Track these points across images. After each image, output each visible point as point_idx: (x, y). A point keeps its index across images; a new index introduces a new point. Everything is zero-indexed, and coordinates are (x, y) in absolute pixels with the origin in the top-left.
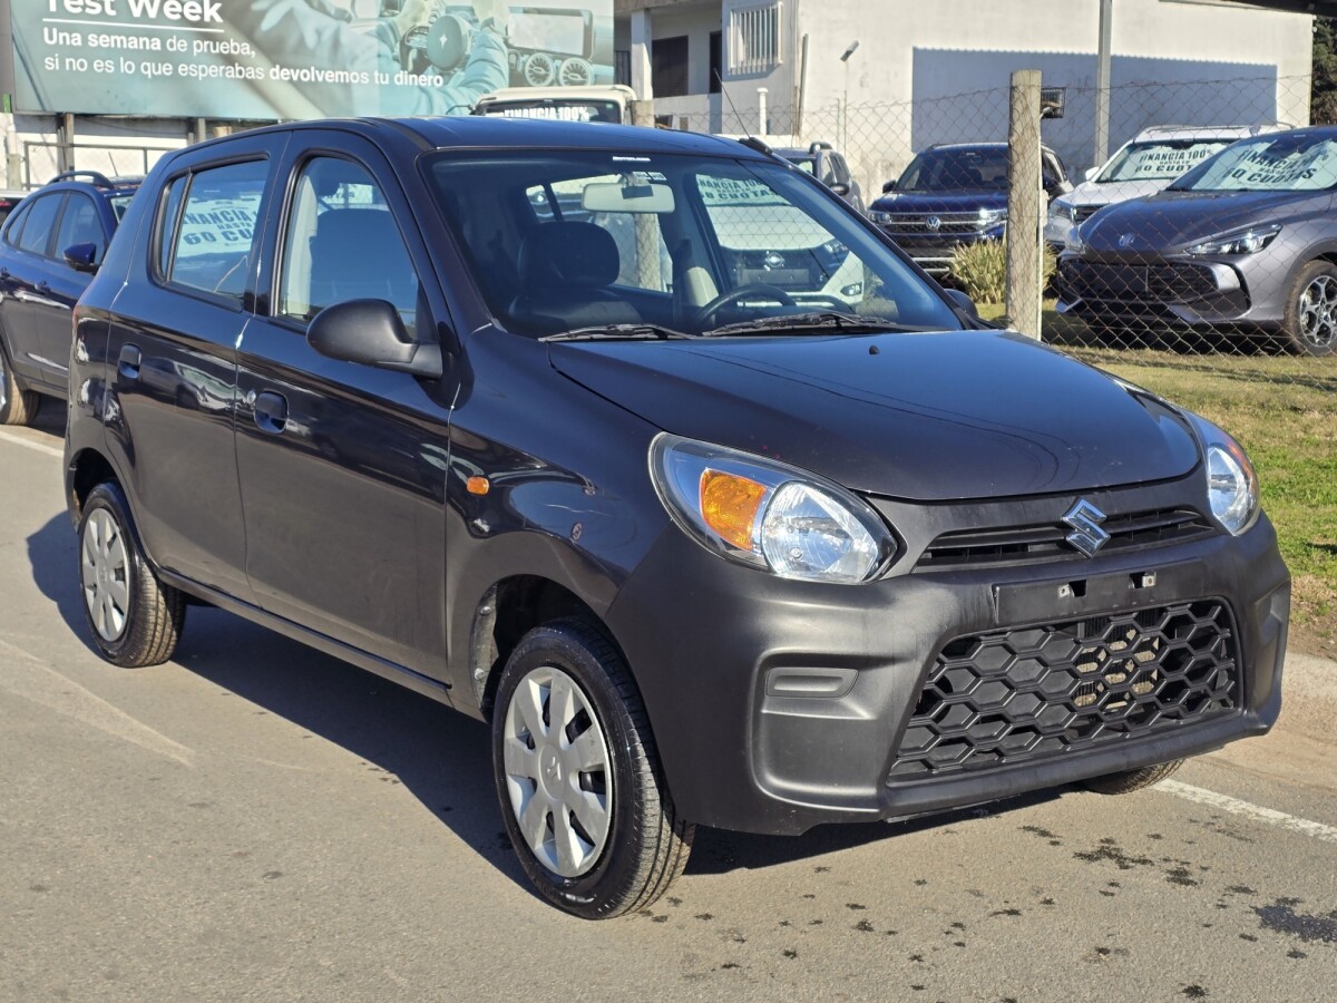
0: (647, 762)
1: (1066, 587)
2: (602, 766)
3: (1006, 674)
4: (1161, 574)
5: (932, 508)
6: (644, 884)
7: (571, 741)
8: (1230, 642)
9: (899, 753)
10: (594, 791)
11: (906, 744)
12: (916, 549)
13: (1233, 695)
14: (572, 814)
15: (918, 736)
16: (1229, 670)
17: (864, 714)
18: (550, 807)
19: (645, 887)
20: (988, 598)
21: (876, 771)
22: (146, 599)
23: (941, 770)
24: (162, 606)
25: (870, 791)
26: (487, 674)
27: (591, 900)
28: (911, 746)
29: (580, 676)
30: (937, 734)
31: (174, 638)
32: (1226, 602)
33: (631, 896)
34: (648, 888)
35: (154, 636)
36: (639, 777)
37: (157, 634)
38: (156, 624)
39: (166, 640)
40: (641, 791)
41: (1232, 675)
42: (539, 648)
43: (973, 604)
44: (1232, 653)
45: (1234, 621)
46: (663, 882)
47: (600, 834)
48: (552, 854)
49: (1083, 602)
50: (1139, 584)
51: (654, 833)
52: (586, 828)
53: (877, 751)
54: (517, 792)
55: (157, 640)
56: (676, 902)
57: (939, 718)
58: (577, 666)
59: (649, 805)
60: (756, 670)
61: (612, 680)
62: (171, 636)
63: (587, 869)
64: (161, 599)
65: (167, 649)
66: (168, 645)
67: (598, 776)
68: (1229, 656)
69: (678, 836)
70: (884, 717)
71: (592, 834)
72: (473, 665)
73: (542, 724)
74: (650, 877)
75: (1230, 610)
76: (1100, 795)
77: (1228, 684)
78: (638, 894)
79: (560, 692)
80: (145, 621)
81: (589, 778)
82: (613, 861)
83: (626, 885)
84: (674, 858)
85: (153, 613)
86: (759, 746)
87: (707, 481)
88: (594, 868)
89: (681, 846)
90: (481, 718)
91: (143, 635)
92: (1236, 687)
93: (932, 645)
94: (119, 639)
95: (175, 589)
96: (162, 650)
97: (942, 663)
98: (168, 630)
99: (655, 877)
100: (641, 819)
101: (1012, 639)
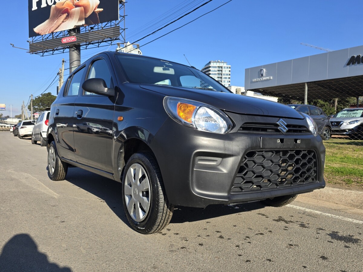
0: (160, 187)
1: (279, 140)
2: (148, 189)
3: (263, 163)
4: (302, 140)
5: (243, 116)
6: (159, 223)
7: (140, 183)
8: (315, 163)
9: (234, 184)
10: (146, 197)
11: (235, 182)
12: (238, 126)
13: (316, 177)
14: (140, 204)
15: (239, 180)
16: (314, 170)
17: (225, 171)
18: (135, 202)
19: (159, 224)
20: (259, 140)
21: (228, 188)
22: (58, 165)
23: (245, 190)
24: (62, 167)
25: (226, 194)
26: (122, 169)
27: (144, 228)
28: (237, 182)
29: (143, 164)
30: (244, 179)
31: (65, 174)
32: (315, 151)
33: (155, 227)
34: (160, 225)
35: (60, 173)
36: (158, 191)
37: (61, 173)
38: (60, 170)
39: (63, 174)
40: (158, 195)
41: (315, 172)
42: (134, 159)
43: (255, 141)
44: (316, 166)
45: (317, 157)
46: (165, 223)
47: (147, 209)
48: (135, 216)
49: (283, 145)
50: (296, 142)
51: (162, 208)
52: (143, 207)
53: (228, 182)
54: (127, 199)
55: (61, 174)
56: (169, 230)
57: (245, 175)
58: (143, 162)
59: (161, 199)
60: (192, 156)
61: (152, 164)
62: (64, 173)
63: (143, 219)
64: (62, 165)
65: (63, 177)
66: (64, 175)
67: (147, 192)
68: (315, 167)
69: (169, 209)
70: (230, 172)
71: (145, 209)
72: (118, 167)
73: (133, 179)
74: (161, 221)
75: (316, 153)
76: (274, 207)
77: (314, 174)
78: (157, 226)
79: (138, 170)
80: (58, 170)
81: (145, 193)
82: (150, 216)
83: (154, 224)
84: (168, 216)
85: (60, 168)
86: (193, 179)
87: (179, 105)
88: (145, 219)
89: (170, 212)
90: (120, 181)
91: (58, 173)
92: (316, 175)
93: (244, 152)
94: (53, 174)
95: (65, 162)
96: (62, 177)
97: (246, 158)
98: (63, 172)
99: (162, 221)
100: (158, 203)
101: (264, 153)
